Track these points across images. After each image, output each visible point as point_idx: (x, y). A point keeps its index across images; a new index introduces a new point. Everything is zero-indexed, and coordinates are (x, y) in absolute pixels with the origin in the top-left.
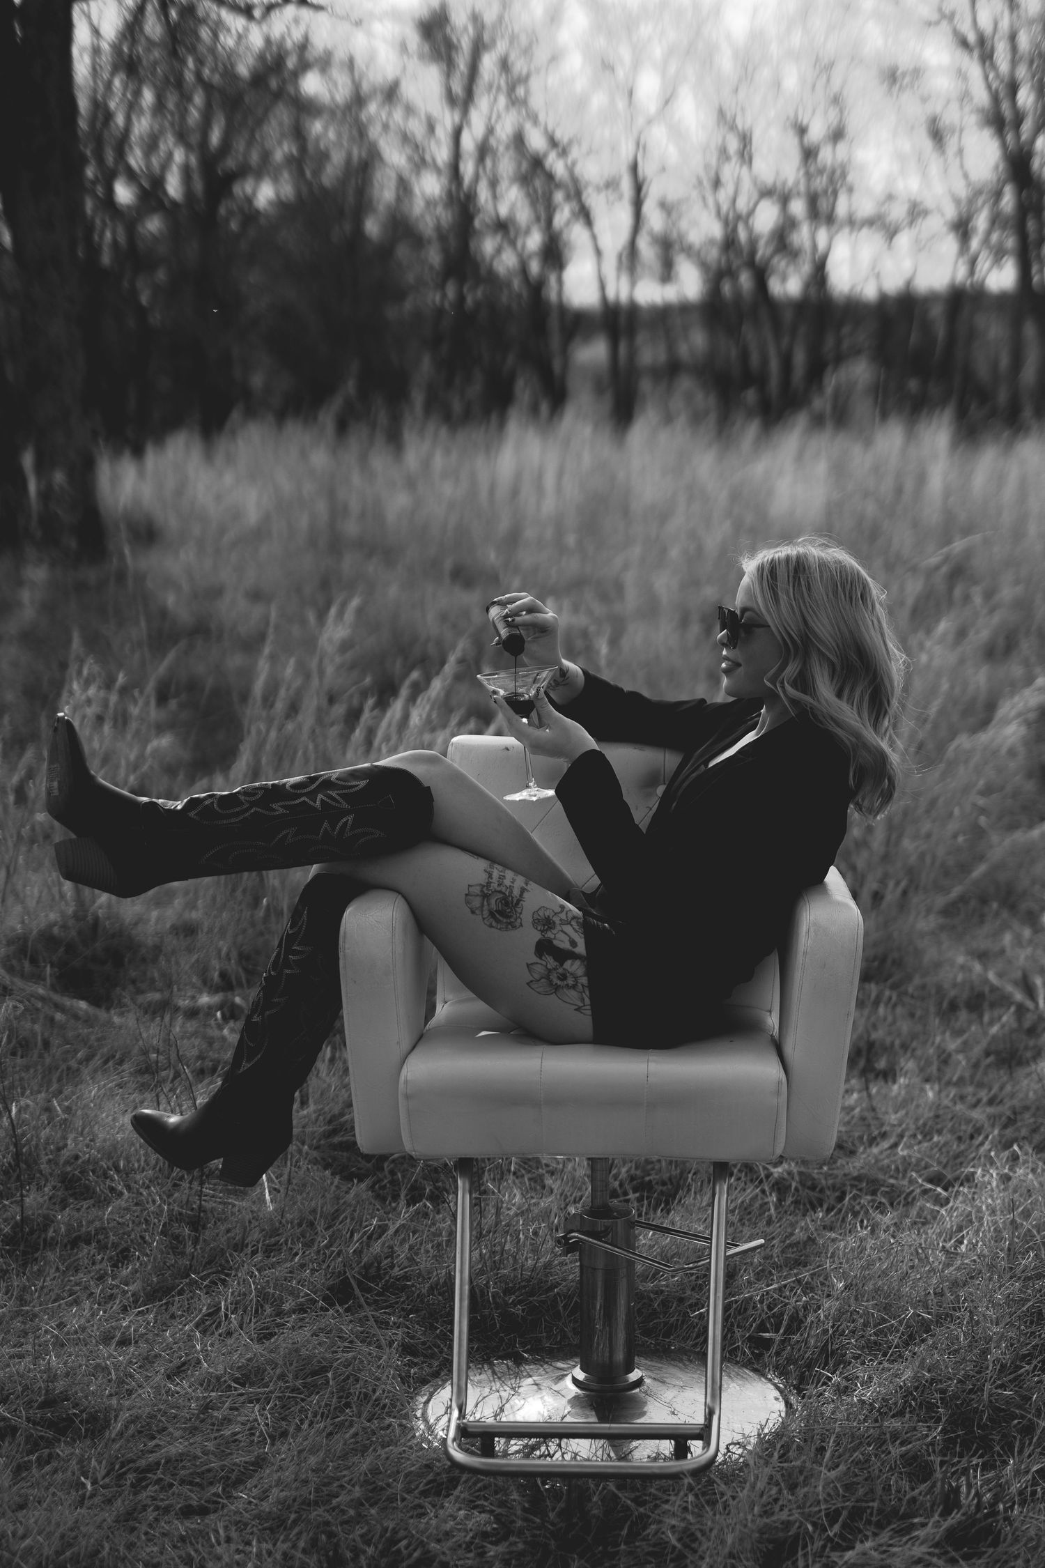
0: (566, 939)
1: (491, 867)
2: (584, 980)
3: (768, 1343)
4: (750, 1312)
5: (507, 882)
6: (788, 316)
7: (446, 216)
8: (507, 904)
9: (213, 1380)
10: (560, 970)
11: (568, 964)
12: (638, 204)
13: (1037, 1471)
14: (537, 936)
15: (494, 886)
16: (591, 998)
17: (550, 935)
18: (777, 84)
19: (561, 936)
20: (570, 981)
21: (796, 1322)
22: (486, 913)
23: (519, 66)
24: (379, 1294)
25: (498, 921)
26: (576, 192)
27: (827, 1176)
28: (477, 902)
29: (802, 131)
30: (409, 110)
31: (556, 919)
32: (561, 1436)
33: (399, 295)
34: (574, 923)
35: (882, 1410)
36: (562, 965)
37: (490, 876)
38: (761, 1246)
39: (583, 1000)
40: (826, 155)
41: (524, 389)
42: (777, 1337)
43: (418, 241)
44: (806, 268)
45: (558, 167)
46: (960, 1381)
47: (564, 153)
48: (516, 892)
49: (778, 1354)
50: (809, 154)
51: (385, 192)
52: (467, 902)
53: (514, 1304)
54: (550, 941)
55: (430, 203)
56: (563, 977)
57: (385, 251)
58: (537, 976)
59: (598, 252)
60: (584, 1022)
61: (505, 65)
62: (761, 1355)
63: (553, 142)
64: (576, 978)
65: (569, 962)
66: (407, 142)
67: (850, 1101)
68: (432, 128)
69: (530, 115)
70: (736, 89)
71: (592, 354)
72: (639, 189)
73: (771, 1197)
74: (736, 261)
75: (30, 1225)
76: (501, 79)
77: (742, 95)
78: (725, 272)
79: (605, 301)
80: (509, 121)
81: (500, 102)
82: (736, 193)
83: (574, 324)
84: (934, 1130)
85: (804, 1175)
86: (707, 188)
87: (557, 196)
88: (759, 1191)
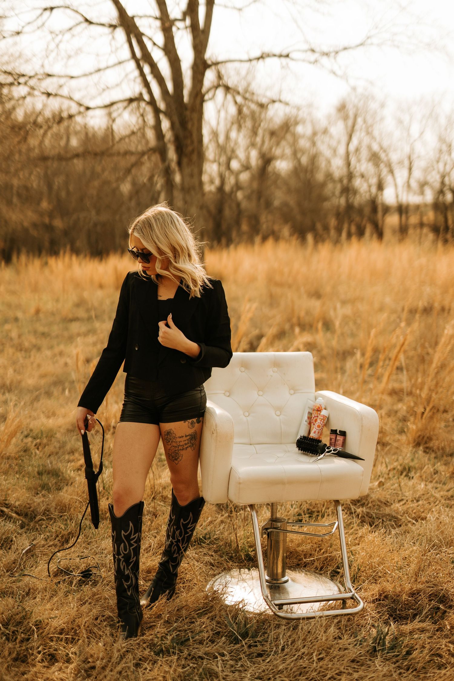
7: (345, 171)
12: (410, 169)
23: (370, 122)
24: (208, 544)
26: (389, 165)
27: (376, 514)
30: (331, 137)
33: (326, 199)
41: (368, 231)
42: (341, 571)
43: (333, 181)
45: (383, 156)
47: (385, 151)
49: (341, 577)
51: (323, 164)
53: (252, 551)
55: (338, 168)
57: (323, 185)
59: (396, 186)
61: (365, 121)
62: (335, 576)
63: (381, 148)
66: (329, 147)
67: (394, 487)
68: (339, 142)
69: (373, 138)
70: (446, 129)
71: (393, 220)
72: (411, 163)
73: (355, 520)
74: (445, 189)
75: (102, 511)
76: (364, 126)
77: (448, 131)
78: (441, 192)
79: (398, 202)
80: (366, 141)
81: (363, 134)
82: (445, 165)
83: (387, 209)
84: (421, 499)
85: (368, 513)
86: (435, 163)
87: (382, 166)
88: (351, 517)
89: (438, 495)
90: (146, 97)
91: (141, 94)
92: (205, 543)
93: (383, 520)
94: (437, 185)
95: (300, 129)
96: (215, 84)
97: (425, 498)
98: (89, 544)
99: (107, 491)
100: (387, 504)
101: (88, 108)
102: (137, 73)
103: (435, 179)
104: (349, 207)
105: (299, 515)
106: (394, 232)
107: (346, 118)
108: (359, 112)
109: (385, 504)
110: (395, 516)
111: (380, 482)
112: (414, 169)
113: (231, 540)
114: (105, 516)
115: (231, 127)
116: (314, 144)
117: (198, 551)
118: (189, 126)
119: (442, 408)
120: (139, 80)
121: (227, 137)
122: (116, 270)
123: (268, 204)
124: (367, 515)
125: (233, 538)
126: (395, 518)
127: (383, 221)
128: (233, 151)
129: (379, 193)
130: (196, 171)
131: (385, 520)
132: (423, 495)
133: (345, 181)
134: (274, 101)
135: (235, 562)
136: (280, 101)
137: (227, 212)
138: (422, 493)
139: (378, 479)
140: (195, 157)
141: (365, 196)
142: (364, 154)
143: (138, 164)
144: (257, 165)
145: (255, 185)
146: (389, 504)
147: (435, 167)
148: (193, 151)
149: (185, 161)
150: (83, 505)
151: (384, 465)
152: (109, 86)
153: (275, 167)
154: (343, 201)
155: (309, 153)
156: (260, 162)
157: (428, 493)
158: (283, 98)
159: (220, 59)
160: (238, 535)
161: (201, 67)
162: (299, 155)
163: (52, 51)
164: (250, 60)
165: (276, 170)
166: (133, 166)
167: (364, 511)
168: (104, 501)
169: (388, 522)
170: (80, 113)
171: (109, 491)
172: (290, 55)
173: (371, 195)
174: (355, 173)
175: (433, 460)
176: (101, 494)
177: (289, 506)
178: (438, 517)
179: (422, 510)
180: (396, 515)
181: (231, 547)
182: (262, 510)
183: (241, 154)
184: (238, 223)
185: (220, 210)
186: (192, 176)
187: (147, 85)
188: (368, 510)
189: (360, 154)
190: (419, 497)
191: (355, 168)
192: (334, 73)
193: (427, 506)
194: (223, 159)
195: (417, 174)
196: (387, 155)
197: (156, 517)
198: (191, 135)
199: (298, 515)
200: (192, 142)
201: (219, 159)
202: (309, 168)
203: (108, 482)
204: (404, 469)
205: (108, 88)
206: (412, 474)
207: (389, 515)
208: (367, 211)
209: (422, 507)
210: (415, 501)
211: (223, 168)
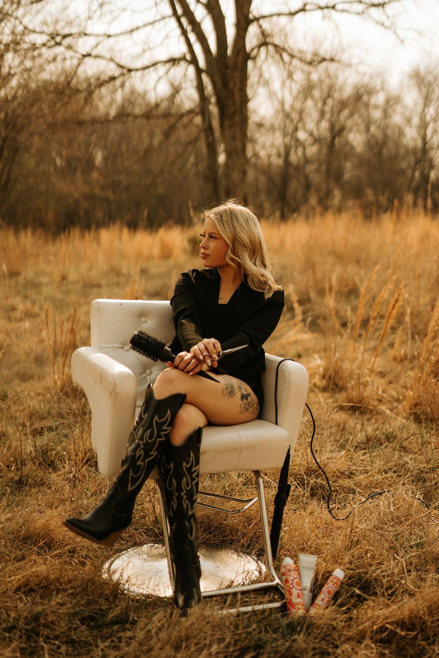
30: (404, 106)
39: (253, 409)
55: (412, 139)
67: (364, 457)
90: (188, 57)
91: (183, 54)
101: (130, 71)
102: (178, 31)
104: (424, 180)
114: (28, 482)
118: (231, 85)
122: (162, 242)
123: (339, 177)
124: (320, 488)
130: (238, 133)
133: (419, 154)
134: (325, 60)
136: (331, 60)
140: (237, 118)
148: (235, 113)
149: (227, 123)
152: (151, 46)
161: (243, 22)
163: (95, 12)
164: (292, 14)
170: (121, 75)
172: (336, 7)
192: (382, 25)
198: (233, 95)
200: (234, 103)
205: (149, 48)
211: (287, 139)
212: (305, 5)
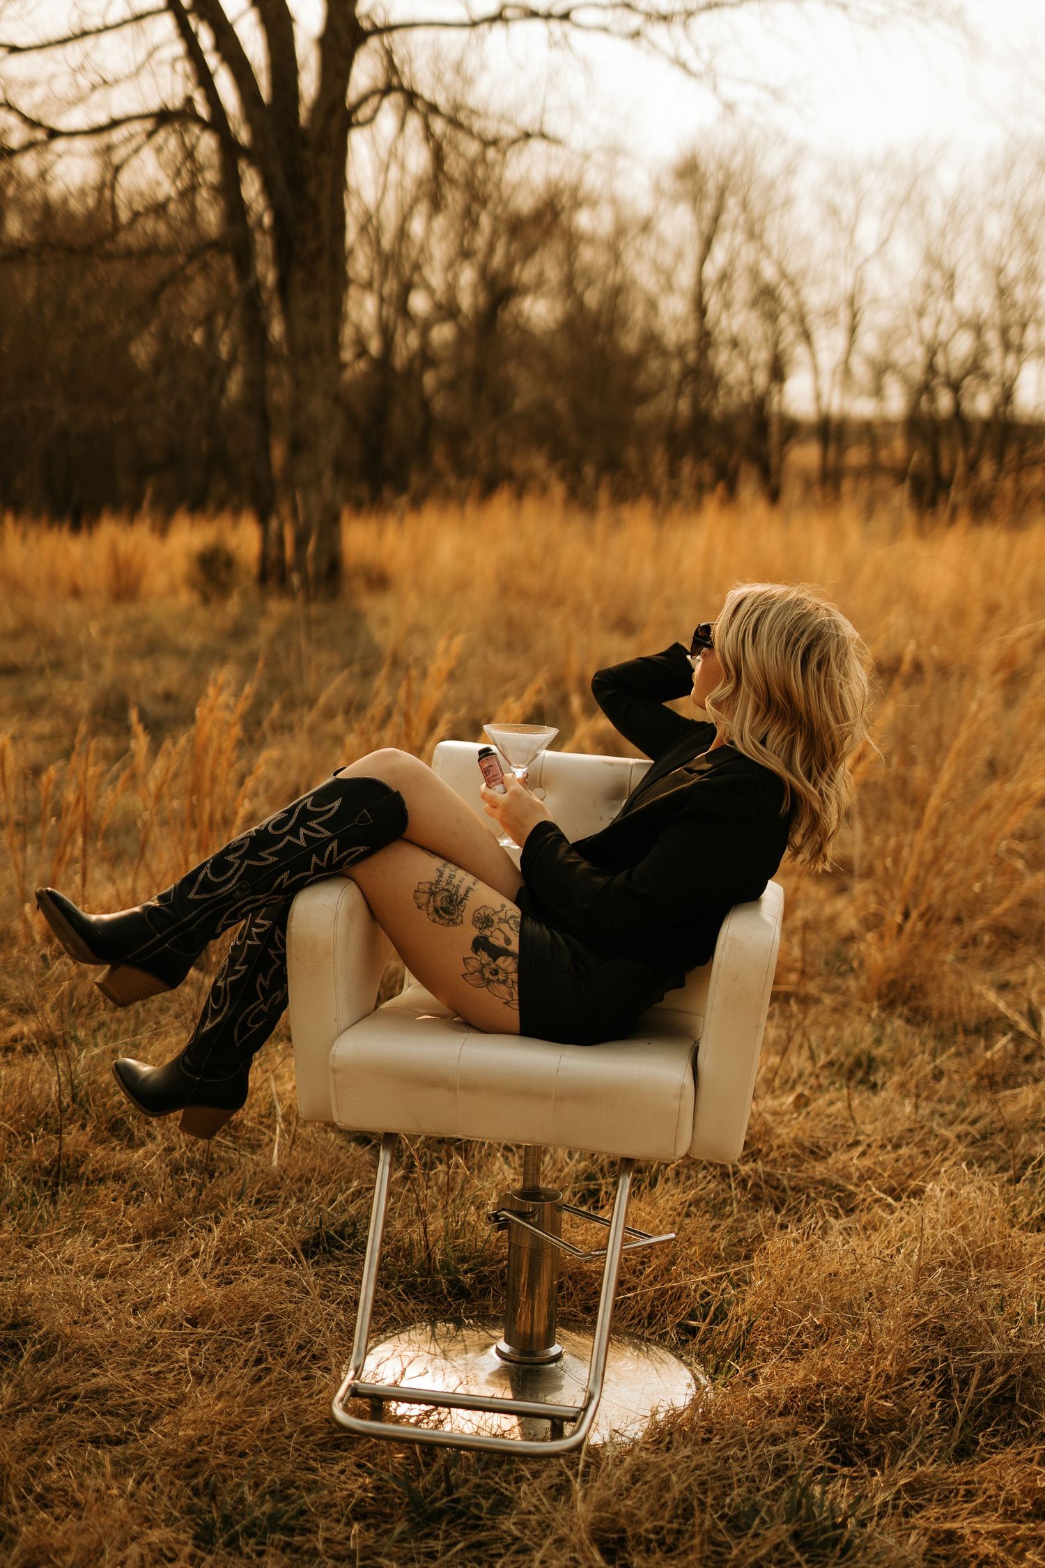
0: (501, 937)
1: (444, 866)
2: (515, 977)
3: (693, 1331)
4: (683, 1299)
5: (456, 882)
6: (977, 431)
7: (689, 332)
8: (451, 902)
9: (169, 1319)
10: (493, 966)
11: (500, 960)
12: (853, 330)
13: (904, 1485)
14: (475, 933)
15: (443, 884)
16: (519, 994)
17: (487, 932)
18: (980, 232)
19: (498, 934)
20: (501, 977)
21: (721, 1315)
22: (431, 909)
23: (757, 207)
24: (349, 1251)
25: (441, 917)
26: (801, 319)
27: (790, 1178)
28: (424, 898)
29: (1000, 271)
30: (662, 242)
31: (495, 918)
32: (449, 1405)
33: (644, 397)
34: (511, 922)
35: (772, 1407)
36: (495, 961)
37: (441, 875)
38: (672, 1240)
39: (511, 995)
40: (1019, 293)
42: (703, 1326)
43: (663, 352)
44: (996, 390)
45: (786, 295)
46: (847, 1388)
47: (791, 283)
48: (462, 891)
49: (703, 1342)
50: (1003, 292)
51: (637, 311)
52: (415, 898)
53: (466, 1272)
54: (486, 939)
55: (675, 320)
56: (495, 973)
57: (637, 362)
58: (471, 970)
59: (816, 370)
60: (512, 1015)
61: (744, 206)
62: (687, 1341)
63: (783, 275)
64: (507, 974)
65: (501, 959)
66: (657, 268)
67: (833, 1109)
68: (679, 255)
69: (765, 249)
70: (943, 234)
71: (806, 456)
72: (854, 316)
73: (736, 1193)
74: (935, 382)
75: (68, 1160)
76: (741, 219)
77: (949, 239)
78: (925, 389)
79: (819, 410)
80: (747, 254)
81: (740, 237)
82: (938, 322)
83: (792, 429)
84: (904, 1142)
85: (769, 1175)
86: (913, 317)
87: (784, 319)
88: (723, 1186)
89: (949, 1134)
90: (202, 110)
91: (189, 100)
92: (341, 1247)
93: (808, 1196)
94: (917, 373)
95: (584, 220)
96: (381, 84)
97: (917, 1139)
98: (29, 1247)
99: (81, 1105)
100: (817, 1152)
101: (53, 134)
102: (179, 48)
103: (911, 354)
104: (701, 418)
105: (590, 1177)
106: (808, 486)
107: (697, 197)
108: (731, 183)
109: (812, 1152)
110: (837, 1185)
111: (800, 1096)
112: (862, 329)
113: (411, 1240)
114: (76, 1172)
115: (411, 208)
116: (616, 258)
117: (324, 1269)
118: (312, 187)
119: (949, 914)
120: (185, 67)
121: (402, 234)
122: (113, 550)
123: (500, 405)
124: (766, 1182)
125: (415, 1236)
126: (841, 1191)
127: (782, 457)
128: (417, 267)
129: (774, 388)
131: (813, 1195)
132: (911, 1130)
133: (691, 356)
134: (527, 136)
135: (422, 1302)
136: (543, 136)
137: (397, 421)
138: (907, 1126)
139: (793, 1088)
140: (323, 269)
141: (740, 393)
142: (741, 290)
143: (177, 279)
144: (475, 306)
145: (469, 354)
146: (822, 1154)
147: (914, 327)
148: (318, 254)
149: (298, 276)
150: (17, 1143)
151: (805, 1053)
152: (109, 78)
153: (520, 313)
154: (684, 405)
155: (605, 281)
156: (482, 299)
157: (922, 1128)
158: (549, 129)
159: (396, 17)
160: (431, 1228)
161: (344, 37)
162: (579, 286)
164: (474, 24)
165: (521, 321)
166: (163, 284)
167: (760, 1170)
168: (74, 1132)
169: (823, 1201)
170: (30, 146)
171: (87, 1106)
172: (573, 16)
173: (753, 392)
174: (716, 334)
175: (931, 1044)
176: (67, 1115)
177: (562, 1154)
178: (956, 1191)
179: (908, 1171)
180: (841, 1182)
181: (411, 1261)
182: (493, 1164)
183: (436, 277)
184: (423, 450)
185: (380, 415)
186: (314, 316)
187: (205, 79)
188: (768, 1169)
189: (730, 287)
190: (901, 1138)
191: (718, 322)
192: (683, 66)
193: (920, 1160)
194: (391, 286)
195: (868, 342)
196: (797, 293)
197: (212, 1177)
199: (587, 1179)
200: (318, 230)
201: (381, 285)
202: (604, 319)
203: (85, 1084)
204: (858, 1064)
205: (105, 82)
206: (878, 1077)
207: (823, 1182)
208: (743, 430)
209: (909, 1162)
210: (889, 1147)
211: (388, 311)
212: (504, 7)
